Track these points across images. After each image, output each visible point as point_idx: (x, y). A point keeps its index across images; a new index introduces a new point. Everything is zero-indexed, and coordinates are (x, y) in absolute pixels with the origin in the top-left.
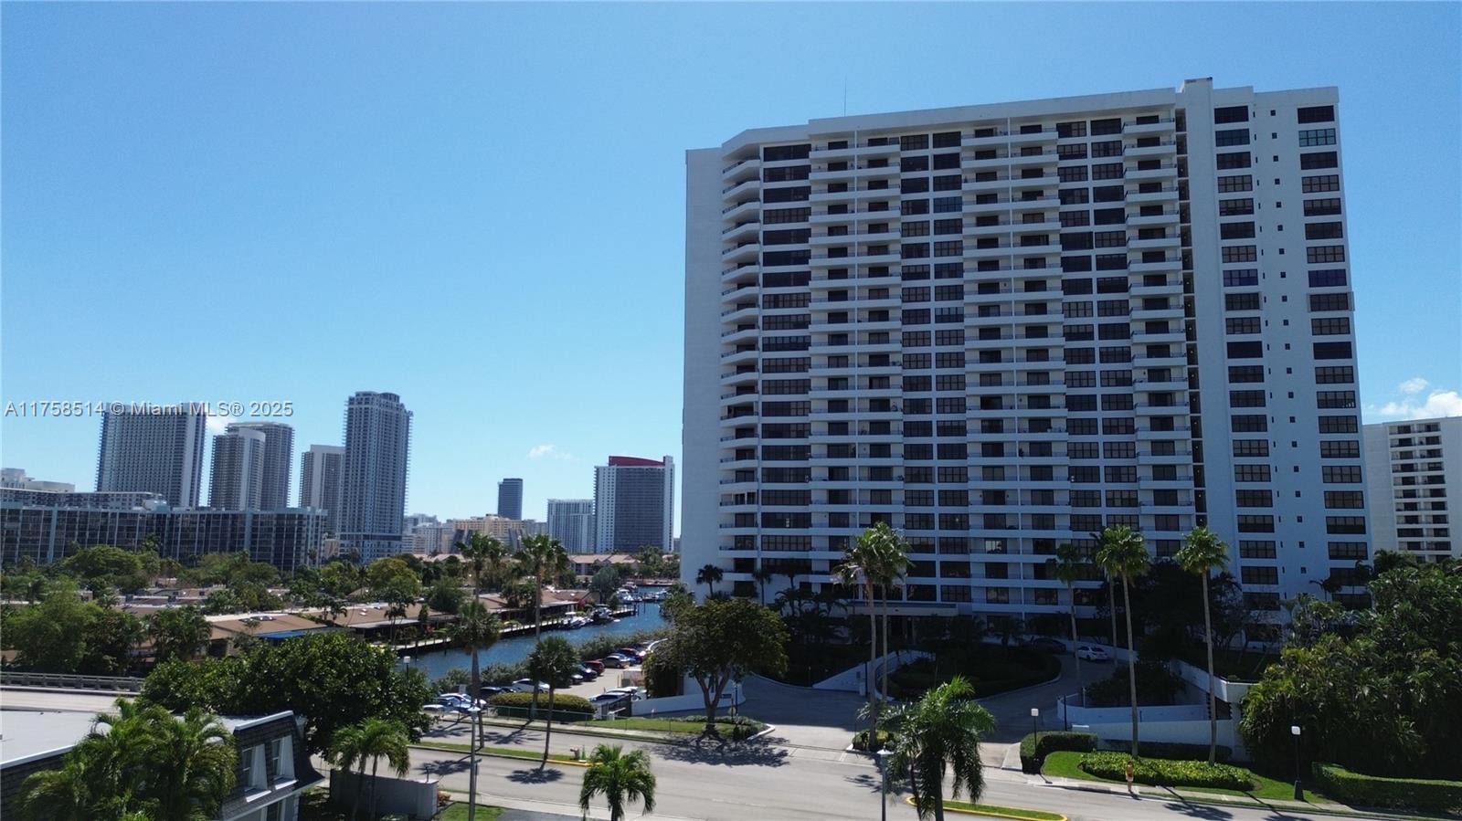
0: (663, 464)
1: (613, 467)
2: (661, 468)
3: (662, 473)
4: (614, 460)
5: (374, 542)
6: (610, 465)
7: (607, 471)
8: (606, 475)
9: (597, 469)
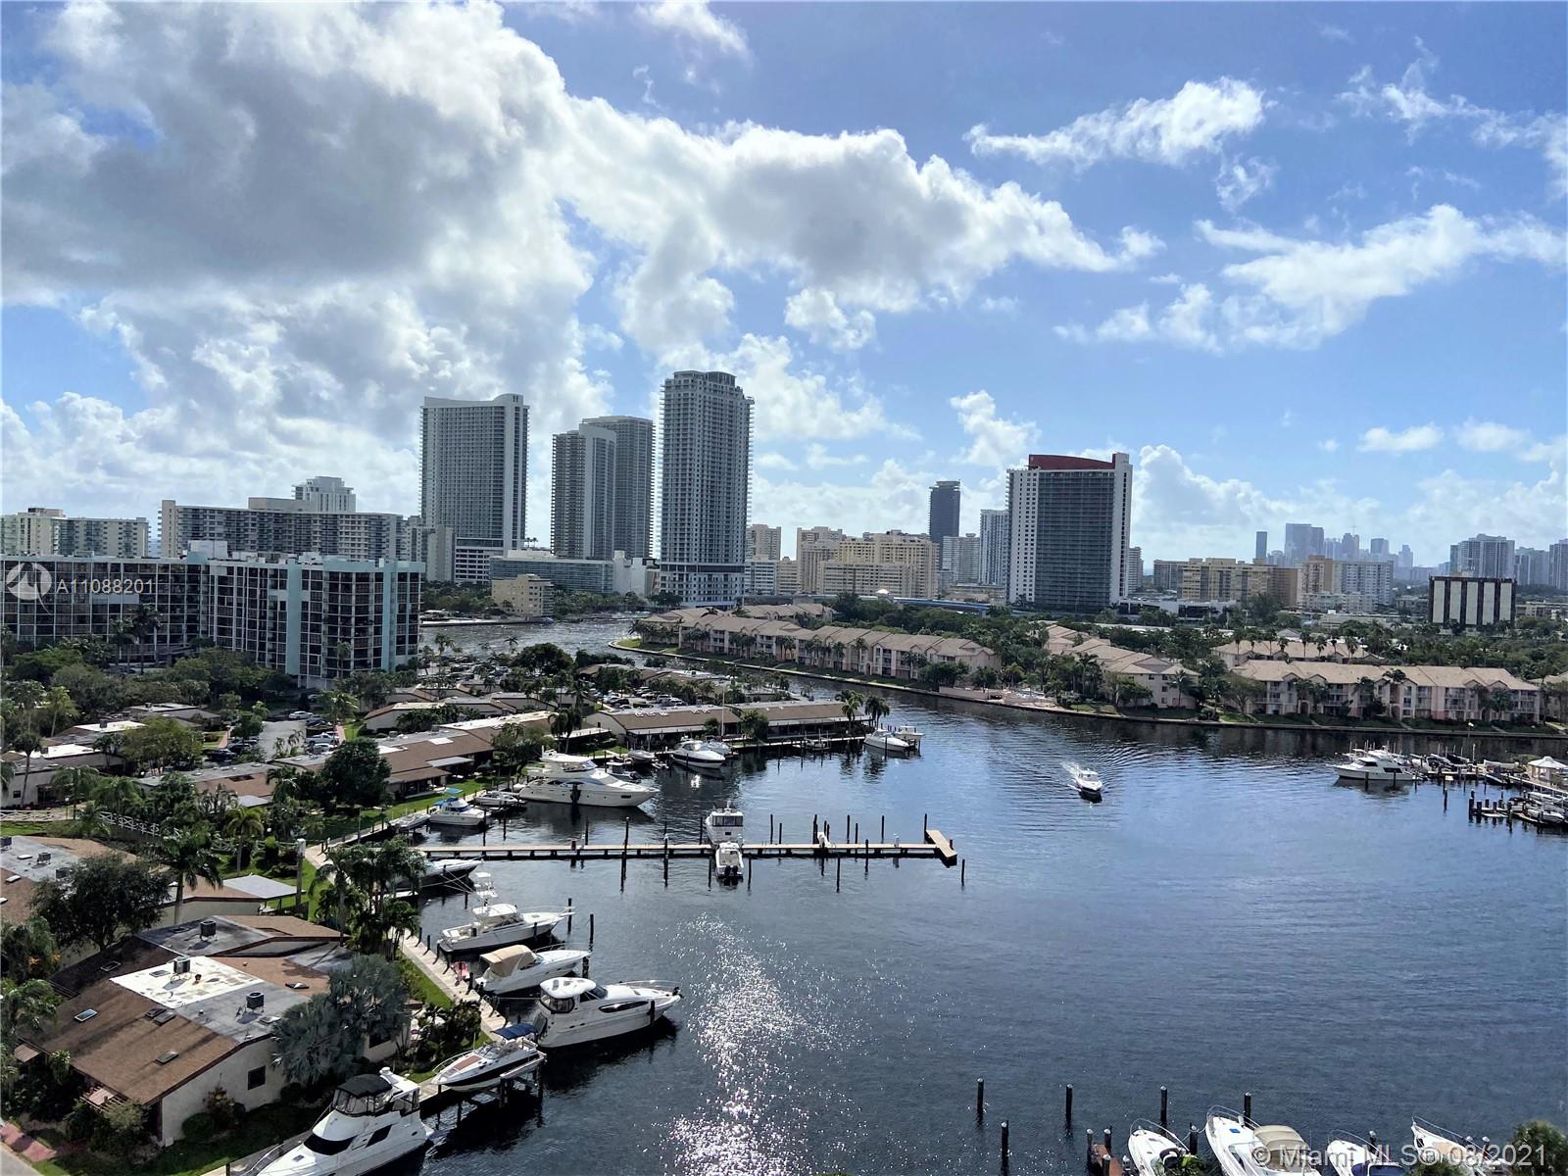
0: (1112, 465)
1: (1035, 471)
2: (1109, 471)
3: (1110, 481)
4: (1036, 461)
5: (704, 576)
6: (1030, 468)
7: (1025, 477)
8: (1025, 482)
9: (1012, 475)
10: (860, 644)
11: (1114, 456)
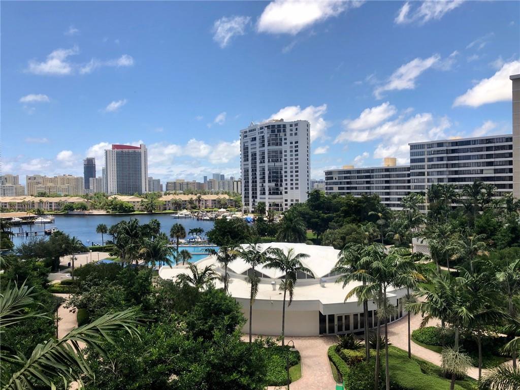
0: (140, 148)
1: (114, 150)
2: (139, 150)
3: (140, 154)
4: (115, 147)
8: (111, 154)
9: (106, 151)
10: (41, 202)
11: (141, 145)
